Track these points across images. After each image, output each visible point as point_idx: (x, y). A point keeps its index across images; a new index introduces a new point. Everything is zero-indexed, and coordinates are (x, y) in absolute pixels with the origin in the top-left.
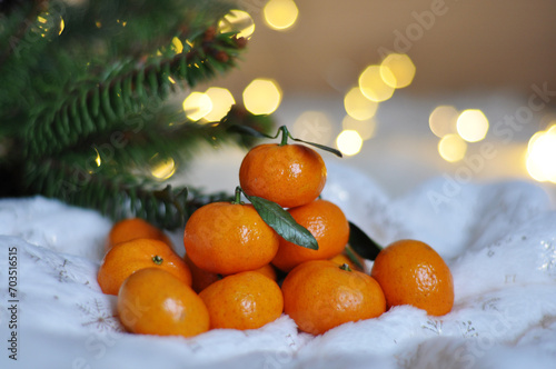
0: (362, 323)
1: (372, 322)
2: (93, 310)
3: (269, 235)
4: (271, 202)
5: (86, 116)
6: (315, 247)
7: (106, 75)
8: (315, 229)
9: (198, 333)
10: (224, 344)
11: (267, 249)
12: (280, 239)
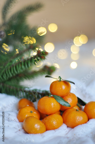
0: (83, 125)
1: (85, 124)
2: (17, 128)
3: (58, 105)
4: (58, 96)
5: (10, 73)
6: (70, 106)
7: (14, 62)
8: (69, 101)
9: (44, 132)
10: (50, 134)
11: (58, 108)
12: (61, 105)
